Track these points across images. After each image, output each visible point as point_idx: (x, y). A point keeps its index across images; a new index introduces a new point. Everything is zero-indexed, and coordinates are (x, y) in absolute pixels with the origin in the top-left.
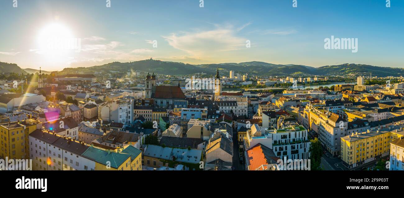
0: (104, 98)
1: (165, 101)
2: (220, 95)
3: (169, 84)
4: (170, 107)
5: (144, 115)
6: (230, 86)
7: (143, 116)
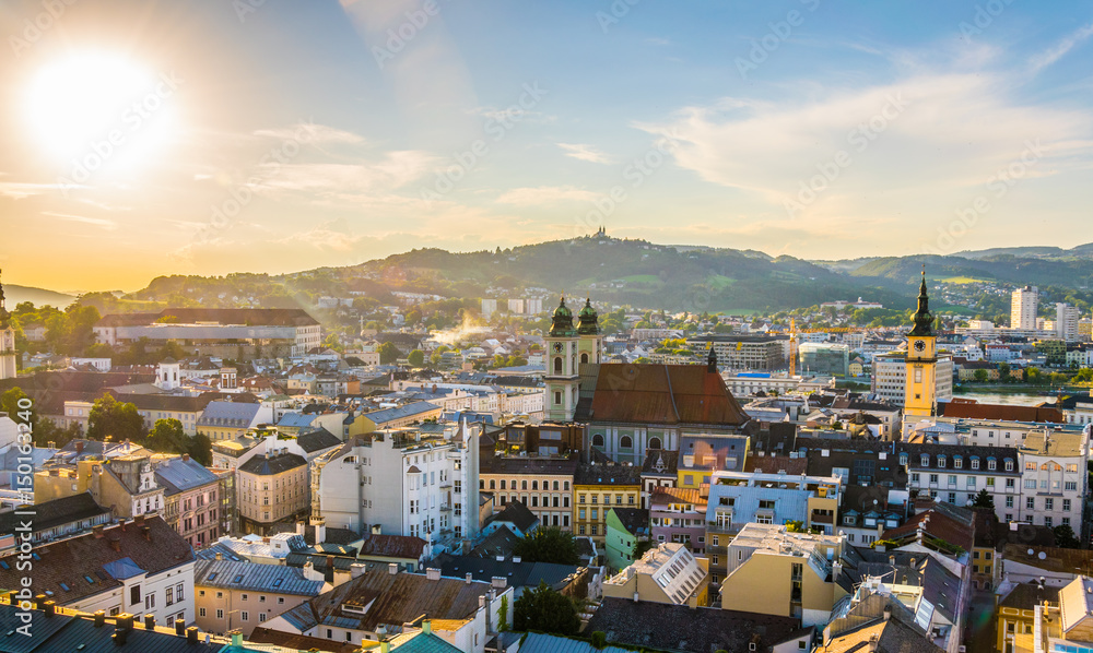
0: (344, 422)
1: (640, 438)
2: (933, 414)
3: (683, 354)
4: (660, 462)
5: (535, 499)
6: (1005, 369)
7: (530, 503)
